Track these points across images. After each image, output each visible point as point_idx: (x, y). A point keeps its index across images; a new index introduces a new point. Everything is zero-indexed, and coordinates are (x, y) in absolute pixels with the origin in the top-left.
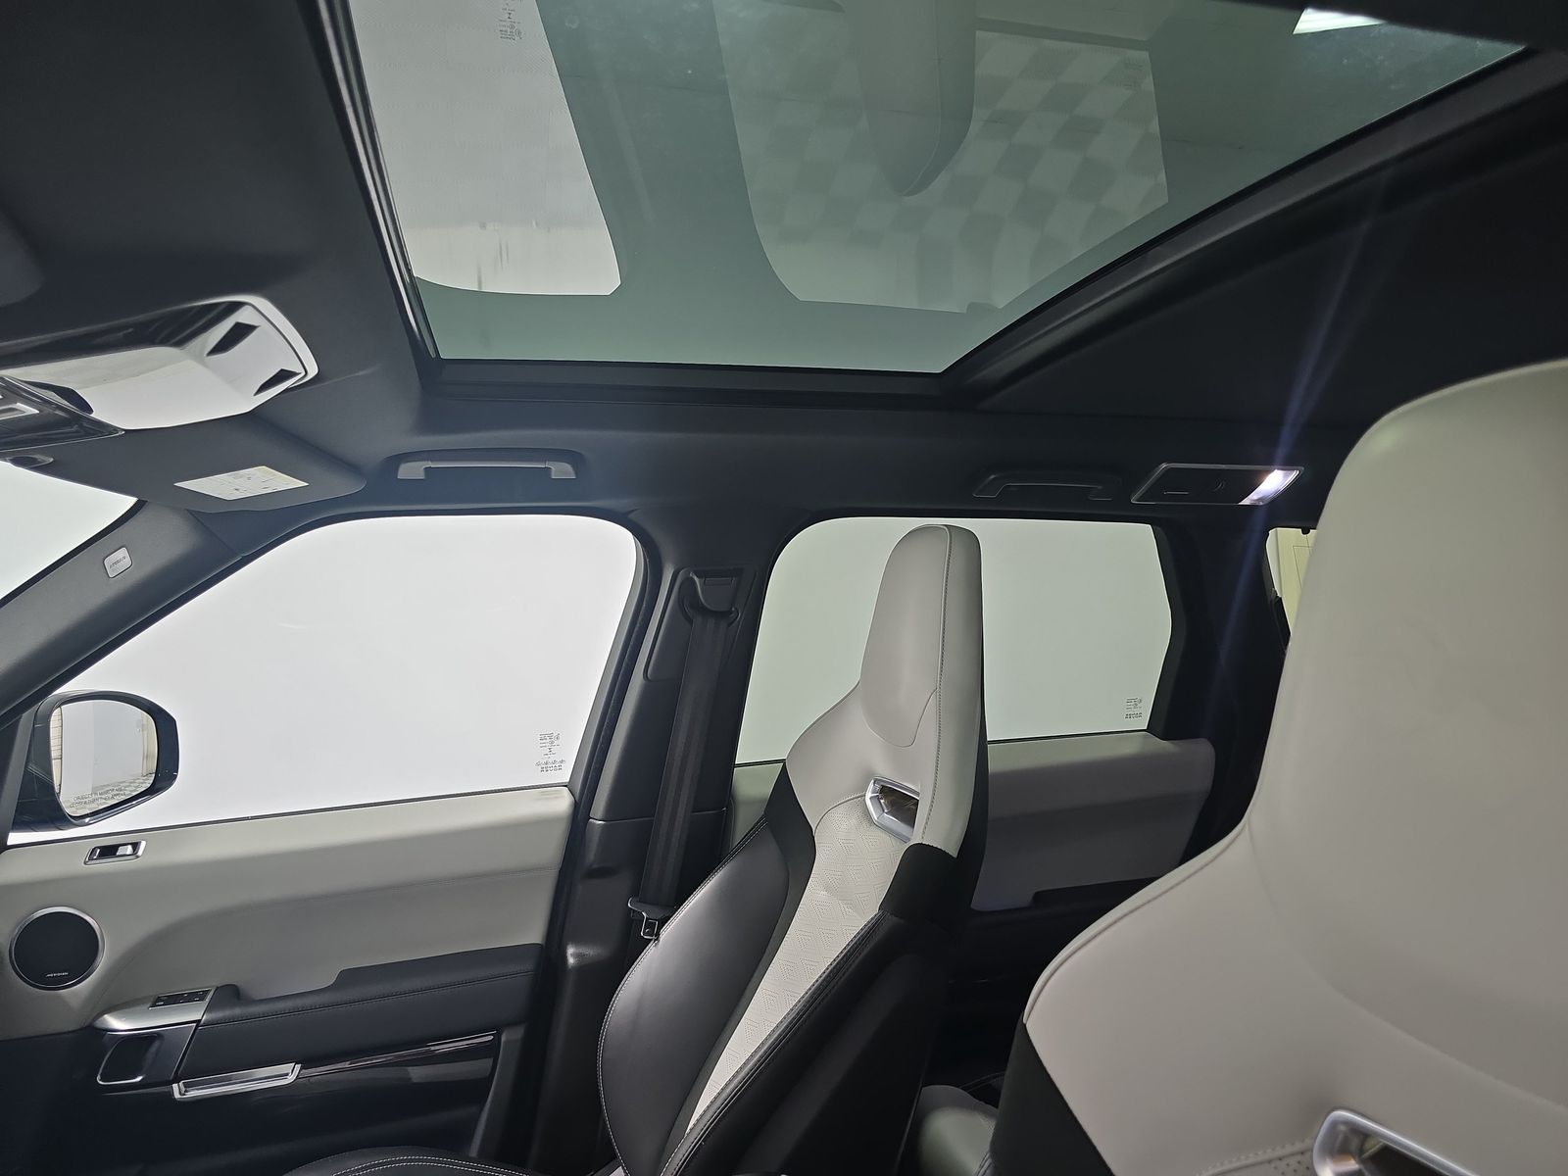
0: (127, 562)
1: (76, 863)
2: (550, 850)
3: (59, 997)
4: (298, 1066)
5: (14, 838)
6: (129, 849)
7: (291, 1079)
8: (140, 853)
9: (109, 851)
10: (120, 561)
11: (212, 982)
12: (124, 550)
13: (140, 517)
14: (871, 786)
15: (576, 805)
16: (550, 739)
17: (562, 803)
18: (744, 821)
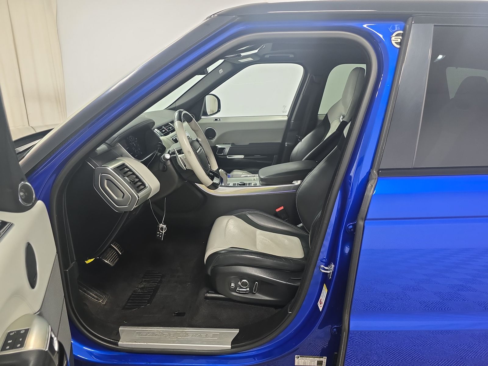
0: (222, 71)
1: (213, 121)
2: (284, 126)
3: (211, 141)
4: (244, 156)
5: (202, 117)
6: (219, 119)
7: (243, 157)
8: (221, 120)
9: (216, 120)
10: (221, 71)
11: (231, 142)
12: (221, 69)
13: (224, 63)
14: (342, 116)
15: (288, 119)
16: (285, 107)
17: (286, 118)
18: (319, 123)
